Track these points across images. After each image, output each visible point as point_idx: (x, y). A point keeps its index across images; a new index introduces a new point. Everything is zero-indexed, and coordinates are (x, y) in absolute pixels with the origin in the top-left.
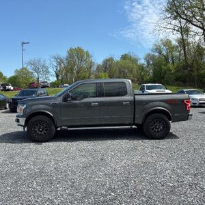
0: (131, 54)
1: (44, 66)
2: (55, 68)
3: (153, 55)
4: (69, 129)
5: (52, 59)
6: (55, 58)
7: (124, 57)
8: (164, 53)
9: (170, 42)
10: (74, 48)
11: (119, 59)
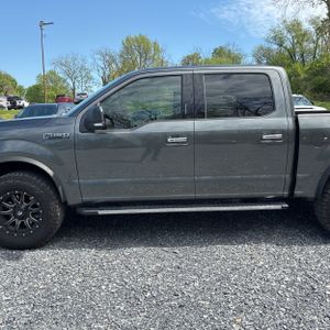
0: (231, 47)
1: (83, 68)
2: (101, 71)
3: (269, 49)
4: (100, 212)
5: (96, 56)
6: (101, 54)
7: (219, 52)
8: (288, 44)
9: (299, 24)
10: (133, 36)
11: (210, 56)
